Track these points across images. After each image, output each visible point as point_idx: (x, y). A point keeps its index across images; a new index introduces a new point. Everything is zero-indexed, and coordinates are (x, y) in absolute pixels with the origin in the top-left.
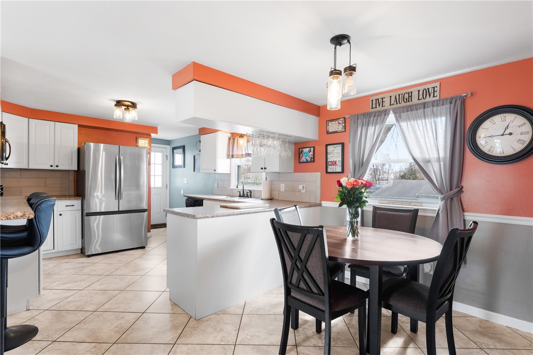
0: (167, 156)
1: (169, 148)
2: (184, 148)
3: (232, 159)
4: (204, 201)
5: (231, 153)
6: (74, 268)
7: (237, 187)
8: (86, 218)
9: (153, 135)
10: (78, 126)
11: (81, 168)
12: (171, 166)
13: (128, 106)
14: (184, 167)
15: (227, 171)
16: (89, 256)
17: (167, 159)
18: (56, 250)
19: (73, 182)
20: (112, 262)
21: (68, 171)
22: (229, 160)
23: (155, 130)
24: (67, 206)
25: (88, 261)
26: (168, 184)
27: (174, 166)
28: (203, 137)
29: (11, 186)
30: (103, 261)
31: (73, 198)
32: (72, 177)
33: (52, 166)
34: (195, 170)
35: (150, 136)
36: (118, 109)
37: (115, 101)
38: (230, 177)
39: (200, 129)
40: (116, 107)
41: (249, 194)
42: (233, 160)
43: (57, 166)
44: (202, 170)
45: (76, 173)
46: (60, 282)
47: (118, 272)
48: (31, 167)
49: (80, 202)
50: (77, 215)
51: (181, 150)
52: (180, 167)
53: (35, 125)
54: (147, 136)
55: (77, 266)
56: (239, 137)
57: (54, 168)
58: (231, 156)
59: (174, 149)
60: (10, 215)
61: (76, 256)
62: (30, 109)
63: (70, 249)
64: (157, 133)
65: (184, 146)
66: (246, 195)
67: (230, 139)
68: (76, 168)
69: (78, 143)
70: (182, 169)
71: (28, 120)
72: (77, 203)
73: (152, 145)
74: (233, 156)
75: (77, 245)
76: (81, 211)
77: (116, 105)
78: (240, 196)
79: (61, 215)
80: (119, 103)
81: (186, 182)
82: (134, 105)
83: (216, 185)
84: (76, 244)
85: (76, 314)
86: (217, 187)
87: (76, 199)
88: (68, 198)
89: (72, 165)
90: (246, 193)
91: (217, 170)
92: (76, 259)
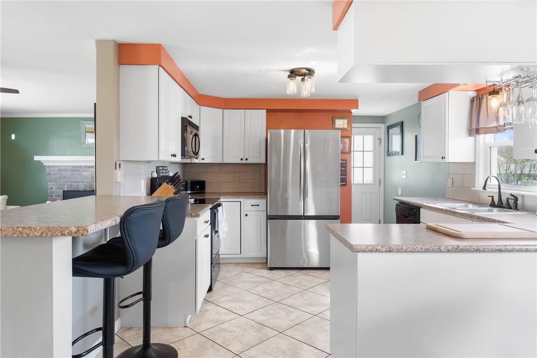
0: (380, 139)
1: (383, 127)
2: (401, 125)
3: (478, 136)
4: (421, 210)
5: (474, 126)
6: (250, 282)
8: (270, 221)
9: (354, 111)
10: (267, 112)
12: (386, 154)
13: (304, 75)
14: (402, 154)
15: (467, 158)
16: (272, 269)
17: (380, 144)
18: (242, 255)
19: (264, 178)
20: (290, 284)
21: (259, 165)
22: (472, 139)
23: (354, 103)
24: (252, 205)
25: (268, 276)
26: (382, 179)
27: (389, 153)
28: (425, 104)
30: (283, 279)
31: (259, 197)
32: (263, 171)
33: (242, 159)
34: (418, 157)
35: (351, 113)
36: (292, 81)
37: (288, 71)
38: (474, 168)
39: (420, 92)
40: (289, 79)
41: (512, 202)
42: (481, 137)
43: (247, 159)
44: (424, 157)
45: (266, 166)
46: (229, 298)
47: (290, 301)
48: (225, 161)
49: (264, 201)
50: (262, 217)
51: (397, 130)
52: (396, 154)
53: (228, 115)
54: (345, 114)
55: (255, 279)
56: (490, 95)
57: (244, 161)
58: (474, 131)
59: (389, 128)
60: (65, 231)
61: (260, 266)
62: (225, 99)
63: (255, 256)
64: (357, 108)
65: (402, 122)
66: (504, 204)
67: (472, 100)
68: (263, 161)
70: (400, 156)
71: (223, 111)
72: (262, 202)
73: (354, 125)
74: (478, 131)
75: (262, 253)
76: (266, 212)
77: (289, 77)
78: (493, 205)
79: (246, 215)
80: (293, 73)
81: (405, 177)
82: (310, 72)
83: (450, 182)
85: (219, 351)
86: (451, 186)
87: (261, 198)
88: (253, 197)
89: (260, 157)
90: (506, 199)
91: (447, 158)
92: (259, 270)
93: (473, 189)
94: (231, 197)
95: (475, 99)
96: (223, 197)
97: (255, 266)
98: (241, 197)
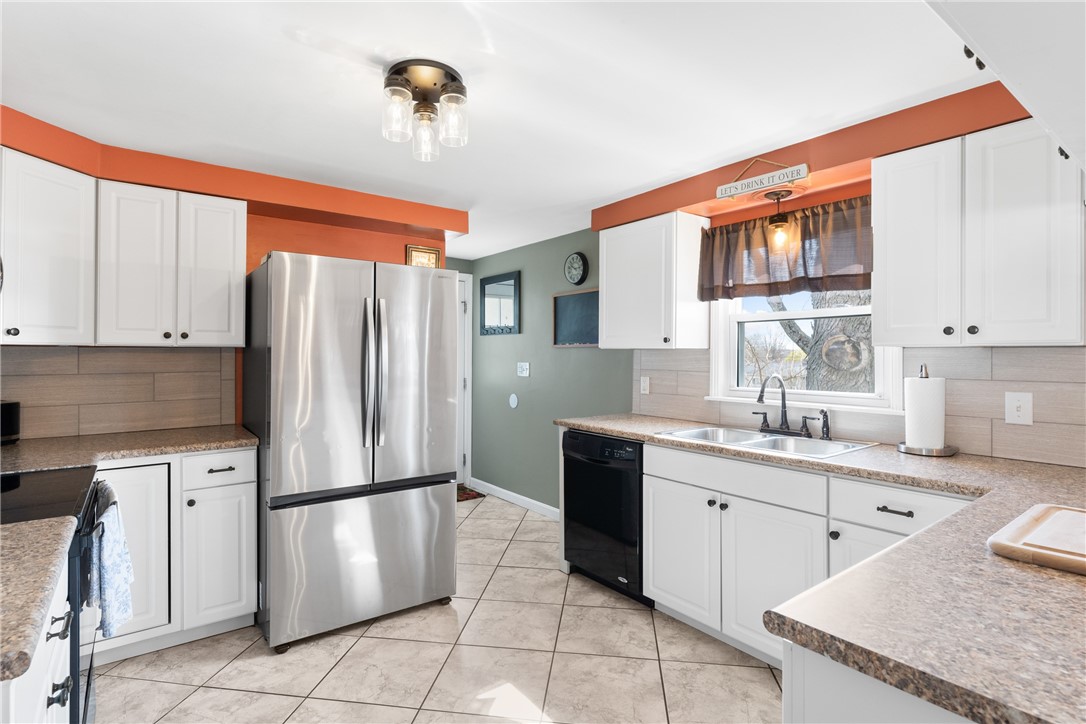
0: (464, 303)
1: (470, 282)
2: (517, 277)
4: (646, 448)
5: (719, 282)
7: (760, 399)
8: (271, 515)
10: (249, 209)
11: (256, 342)
12: (477, 328)
14: (519, 332)
15: (699, 343)
16: (281, 649)
17: (465, 311)
18: (175, 626)
19: (231, 385)
21: (220, 350)
23: (459, 220)
24: (211, 471)
26: (469, 378)
27: (485, 330)
28: (607, 235)
29: (46, 402)
31: (232, 443)
32: (229, 369)
33: (167, 335)
34: (560, 338)
38: (708, 360)
39: (595, 213)
42: (718, 303)
43: (184, 336)
45: (240, 355)
48: (103, 341)
49: (250, 455)
50: (244, 498)
51: (508, 286)
52: (505, 331)
53: (118, 200)
54: (435, 240)
55: (244, 714)
57: (175, 341)
58: (709, 291)
59: (485, 282)
61: (238, 645)
62: (103, 147)
65: (520, 272)
66: (795, 428)
68: (241, 342)
69: (248, 264)
70: (514, 336)
71: (97, 183)
72: (243, 458)
74: (727, 291)
75: (244, 602)
76: (253, 487)
78: (766, 428)
79: (191, 503)
80: (396, 75)
81: (526, 374)
83: (643, 386)
84: (240, 600)
86: (648, 392)
87: (241, 446)
88: (214, 445)
89: (229, 330)
90: (801, 420)
91: (673, 340)
92: (239, 663)
93: (706, 398)
94: (135, 453)
95: (718, 232)
96: (104, 455)
97: (222, 647)
98: (170, 449)
